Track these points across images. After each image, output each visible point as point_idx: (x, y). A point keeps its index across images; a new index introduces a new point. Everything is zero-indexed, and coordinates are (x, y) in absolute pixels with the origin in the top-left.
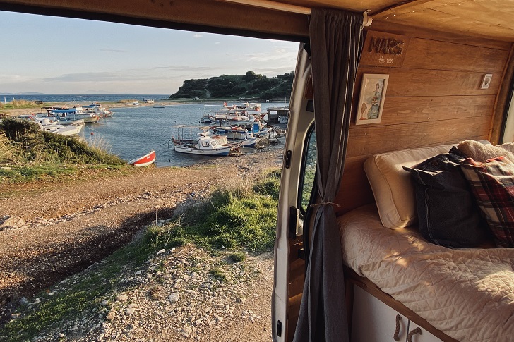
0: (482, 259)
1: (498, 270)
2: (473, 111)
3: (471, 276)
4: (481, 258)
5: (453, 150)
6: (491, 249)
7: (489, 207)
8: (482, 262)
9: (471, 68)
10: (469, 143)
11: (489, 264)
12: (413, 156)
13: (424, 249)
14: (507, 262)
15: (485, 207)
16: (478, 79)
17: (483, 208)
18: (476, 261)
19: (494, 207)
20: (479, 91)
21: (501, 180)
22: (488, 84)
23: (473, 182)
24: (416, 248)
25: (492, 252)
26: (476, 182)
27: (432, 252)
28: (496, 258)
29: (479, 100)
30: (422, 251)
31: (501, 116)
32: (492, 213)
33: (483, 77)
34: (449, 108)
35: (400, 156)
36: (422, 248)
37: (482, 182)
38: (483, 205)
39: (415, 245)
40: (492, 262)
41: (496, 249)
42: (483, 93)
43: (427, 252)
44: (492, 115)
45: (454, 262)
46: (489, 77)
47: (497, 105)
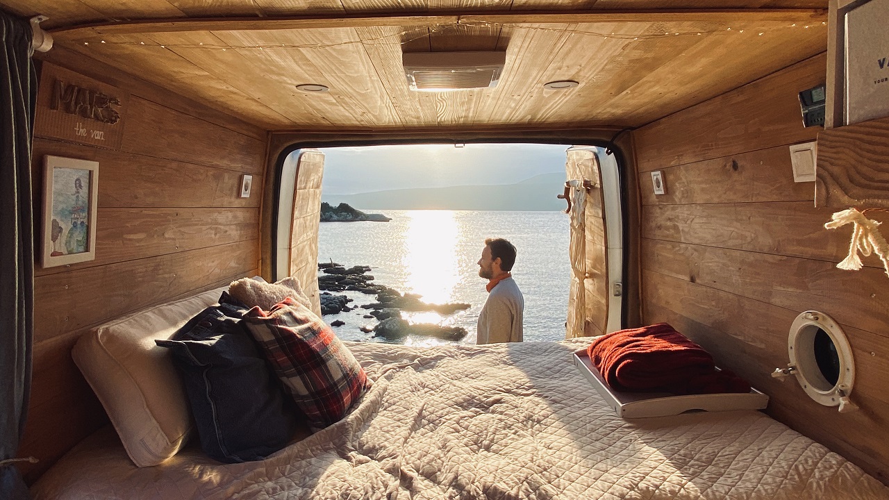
0: (303, 458)
1: (327, 465)
2: (235, 233)
3: (300, 491)
4: (301, 457)
5: (224, 298)
6: (309, 438)
7: (293, 375)
8: (304, 462)
9: (224, 163)
10: (245, 283)
11: (313, 460)
12: (165, 317)
13: (222, 480)
14: (330, 449)
15: (288, 377)
16: (235, 182)
17: (284, 379)
18: (297, 464)
19: (299, 373)
20: (239, 200)
21: (301, 332)
22: (249, 191)
23: (266, 343)
24: (210, 481)
25: (310, 441)
26: (271, 342)
27: (236, 478)
28: (317, 449)
29: (241, 215)
30: (221, 484)
31: (269, 239)
32: (297, 384)
33: (241, 179)
34: (204, 228)
35: (143, 322)
36: (218, 478)
37: (278, 340)
38: (285, 375)
39: (206, 478)
40: (315, 456)
41: (314, 436)
42: (244, 204)
43: (229, 482)
44: (258, 239)
45: (270, 480)
46: (248, 179)
47: (263, 223)
